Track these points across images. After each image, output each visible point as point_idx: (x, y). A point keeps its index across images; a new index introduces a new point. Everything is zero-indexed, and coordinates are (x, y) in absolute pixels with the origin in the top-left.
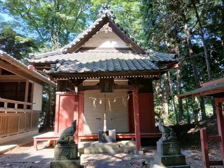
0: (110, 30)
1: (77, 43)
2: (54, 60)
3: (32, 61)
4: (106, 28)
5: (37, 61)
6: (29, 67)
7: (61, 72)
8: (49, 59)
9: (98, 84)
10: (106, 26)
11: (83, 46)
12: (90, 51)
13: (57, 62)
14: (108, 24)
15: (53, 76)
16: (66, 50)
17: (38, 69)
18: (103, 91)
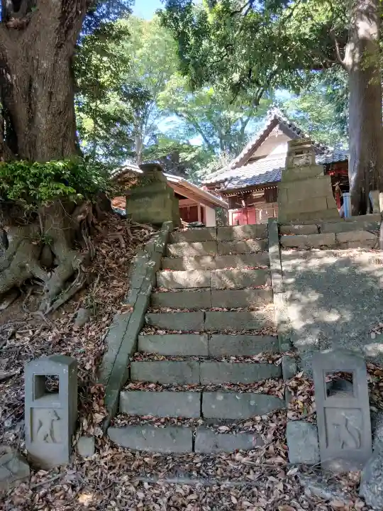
0: (281, 133)
1: (245, 155)
2: (223, 179)
3: (204, 182)
4: (277, 131)
5: (209, 182)
6: (202, 189)
7: (228, 190)
8: (218, 179)
9: (263, 196)
10: (276, 129)
11: (253, 156)
12: (259, 161)
13: (226, 180)
14: (277, 127)
15: (224, 193)
16: (234, 165)
17: (210, 189)
18: (268, 201)
